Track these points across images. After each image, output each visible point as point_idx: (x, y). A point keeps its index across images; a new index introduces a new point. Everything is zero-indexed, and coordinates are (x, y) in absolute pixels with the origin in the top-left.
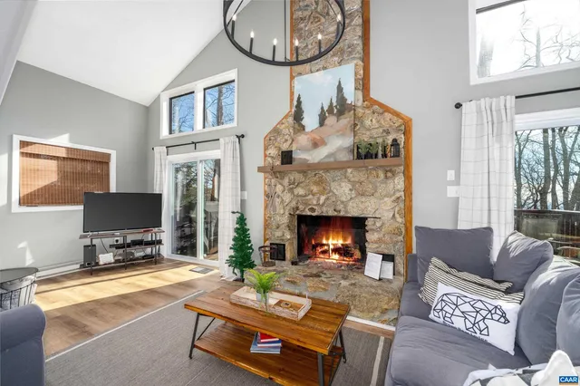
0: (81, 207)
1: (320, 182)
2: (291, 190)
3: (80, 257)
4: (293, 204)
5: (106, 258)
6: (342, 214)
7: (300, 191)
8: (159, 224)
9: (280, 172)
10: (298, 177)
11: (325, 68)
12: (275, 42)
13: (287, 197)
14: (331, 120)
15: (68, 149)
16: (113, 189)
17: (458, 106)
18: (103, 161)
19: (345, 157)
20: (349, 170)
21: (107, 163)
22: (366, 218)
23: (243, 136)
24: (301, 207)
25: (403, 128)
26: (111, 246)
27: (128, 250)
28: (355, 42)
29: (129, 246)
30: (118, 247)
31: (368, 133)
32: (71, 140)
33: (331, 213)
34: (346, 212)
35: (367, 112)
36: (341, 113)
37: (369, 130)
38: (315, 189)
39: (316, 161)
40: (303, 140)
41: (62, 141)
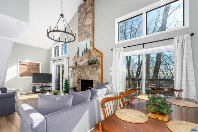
0: (32, 77)
1: (83, 71)
2: (77, 73)
3: (32, 89)
4: (78, 77)
5: (38, 90)
6: (88, 79)
7: (79, 73)
8: (51, 82)
9: (75, 68)
10: (79, 69)
11: (84, 40)
12: (75, 32)
13: (77, 74)
14: (84, 54)
15: (29, 63)
16: (40, 72)
17: (112, 50)
18: (38, 65)
19: (87, 64)
20: (89, 67)
21: (39, 66)
22: (93, 81)
23: (68, 58)
24: (80, 77)
25: (101, 56)
26: (39, 87)
27: (43, 88)
28: (90, 33)
29: (43, 87)
30: (41, 87)
31: (93, 57)
32: (30, 60)
33: (86, 79)
34: (89, 79)
35: (93, 52)
36: (86, 52)
37: (93, 56)
38: (82, 72)
39: (81, 65)
40: (79, 59)
41: (28, 61)
